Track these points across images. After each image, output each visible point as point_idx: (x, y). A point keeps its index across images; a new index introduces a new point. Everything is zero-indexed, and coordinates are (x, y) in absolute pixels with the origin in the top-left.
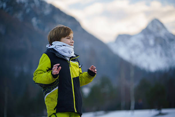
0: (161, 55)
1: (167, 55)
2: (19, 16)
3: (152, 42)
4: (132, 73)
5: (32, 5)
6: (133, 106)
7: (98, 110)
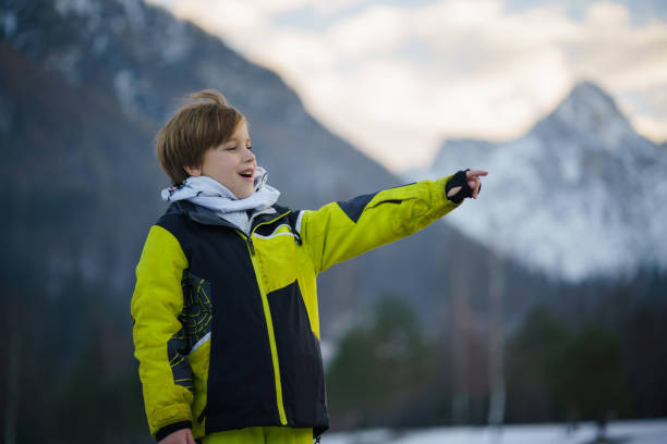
0: (606, 217)
1: (627, 219)
2: (67, 63)
3: (571, 169)
4: (497, 287)
5: (117, 25)
6: (497, 411)
7: (365, 424)
